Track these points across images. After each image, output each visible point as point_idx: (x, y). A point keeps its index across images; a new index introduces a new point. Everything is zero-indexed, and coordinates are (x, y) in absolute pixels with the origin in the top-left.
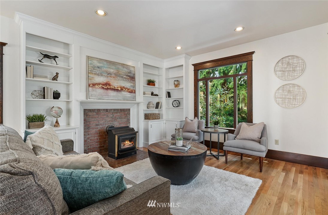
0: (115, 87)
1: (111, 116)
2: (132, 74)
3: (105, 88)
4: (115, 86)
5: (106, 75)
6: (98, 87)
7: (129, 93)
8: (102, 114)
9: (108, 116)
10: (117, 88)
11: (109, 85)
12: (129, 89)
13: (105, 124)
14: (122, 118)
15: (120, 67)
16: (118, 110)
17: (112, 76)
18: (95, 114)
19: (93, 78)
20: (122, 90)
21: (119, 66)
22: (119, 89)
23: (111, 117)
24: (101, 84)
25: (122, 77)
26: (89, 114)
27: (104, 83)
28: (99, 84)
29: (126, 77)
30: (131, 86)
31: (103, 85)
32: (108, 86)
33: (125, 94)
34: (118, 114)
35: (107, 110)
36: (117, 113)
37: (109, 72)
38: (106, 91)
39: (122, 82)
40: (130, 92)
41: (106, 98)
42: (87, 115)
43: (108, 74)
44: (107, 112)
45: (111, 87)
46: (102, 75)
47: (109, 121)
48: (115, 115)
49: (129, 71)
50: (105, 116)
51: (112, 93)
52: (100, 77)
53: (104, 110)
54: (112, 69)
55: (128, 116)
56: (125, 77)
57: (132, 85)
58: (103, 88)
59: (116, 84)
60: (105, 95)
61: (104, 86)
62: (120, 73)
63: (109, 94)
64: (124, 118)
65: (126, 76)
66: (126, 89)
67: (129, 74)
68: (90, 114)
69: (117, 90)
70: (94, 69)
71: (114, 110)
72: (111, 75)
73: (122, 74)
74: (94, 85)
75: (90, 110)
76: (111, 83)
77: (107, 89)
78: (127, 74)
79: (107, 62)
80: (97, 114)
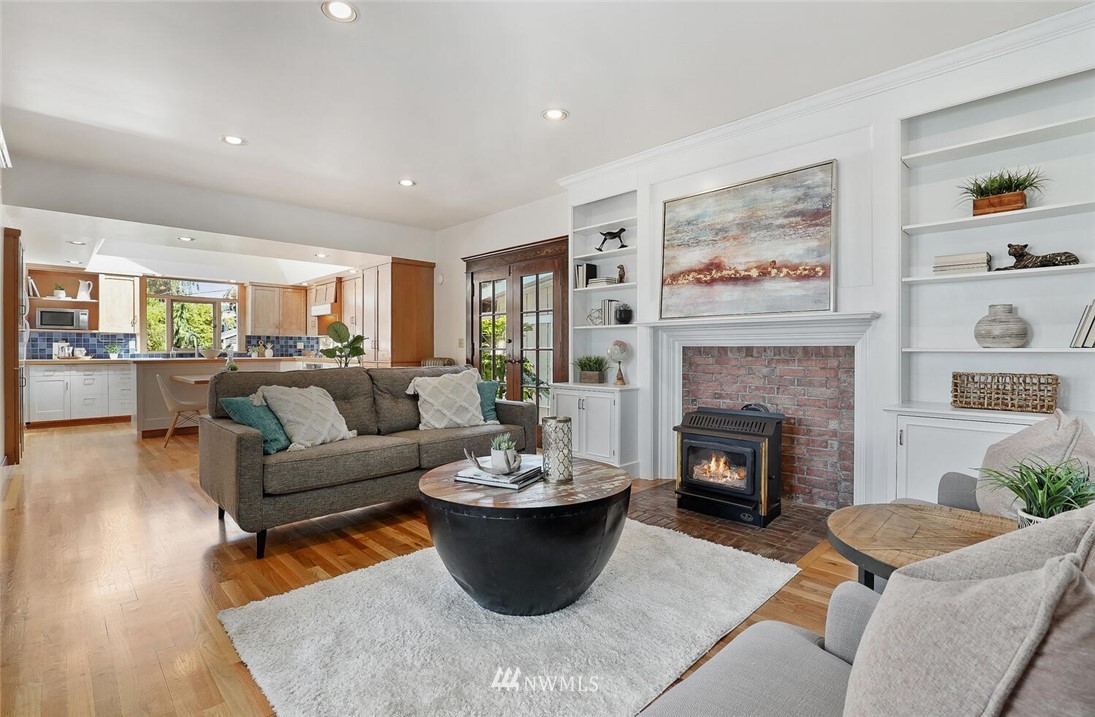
0: (737, 272)
1: (765, 371)
2: (816, 199)
3: (706, 282)
4: (740, 268)
5: (711, 238)
6: (685, 282)
7: (798, 283)
8: (734, 363)
9: (751, 372)
10: (743, 273)
11: (719, 266)
12: (795, 268)
13: (744, 396)
14: (811, 384)
15: (763, 193)
16: (791, 350)
17: (731, 234)
18: (711, 360)
19: (674, 258)
20: (764, 273)
21: (757, 192)
22: (754, 273)
23: (765, 377)
24: (695, 271)
25: (768, 227)
26: (696, 360)
27: (702, 266)
28: (689, 272)
29: (786, 221)
30: (810, 251)
31: (700, 271)
32: (714, 272)
33: (776, 291)
34: (795, 366)
35: (749, 351)
36: (786, 362)
37: (719, 227)
38: (706, 289)
39: (766, 244)
40: (801, 278)
41: (707, 311)
42: (691, 365)
43: (717, 234)
44: (750, 359)
45: (725, 273)
46: (698, 243)
47: (757, 388)
48: (781, 368)
49: (800, 192)
50: (743, 371)
51: (726, 293)
52: (692, 249)
53: (739, 349)
54: (731, 210)
55: (843, 376)
56: (781, 221)
57: (814, 244)
58: (699, 281)
59: (744, 260)
60: (704, 304)
61: (702, 276)
62: (760, 213)
63: (717, 298)
64: (825, 385)
65: (786, 217)
66: (785, 270)
67: (800, 206)
68: (699, 360)
69: (747, 279)
70: (677, 233)
71: (778, 350)
72: (726, 232)
73: (769, 213)
74: (675, 278)
75: (699, 350)
76: (726, 261)
77: (713, 281)
78: (788, 209)
79: (716, 195)
80: (717, 362)
